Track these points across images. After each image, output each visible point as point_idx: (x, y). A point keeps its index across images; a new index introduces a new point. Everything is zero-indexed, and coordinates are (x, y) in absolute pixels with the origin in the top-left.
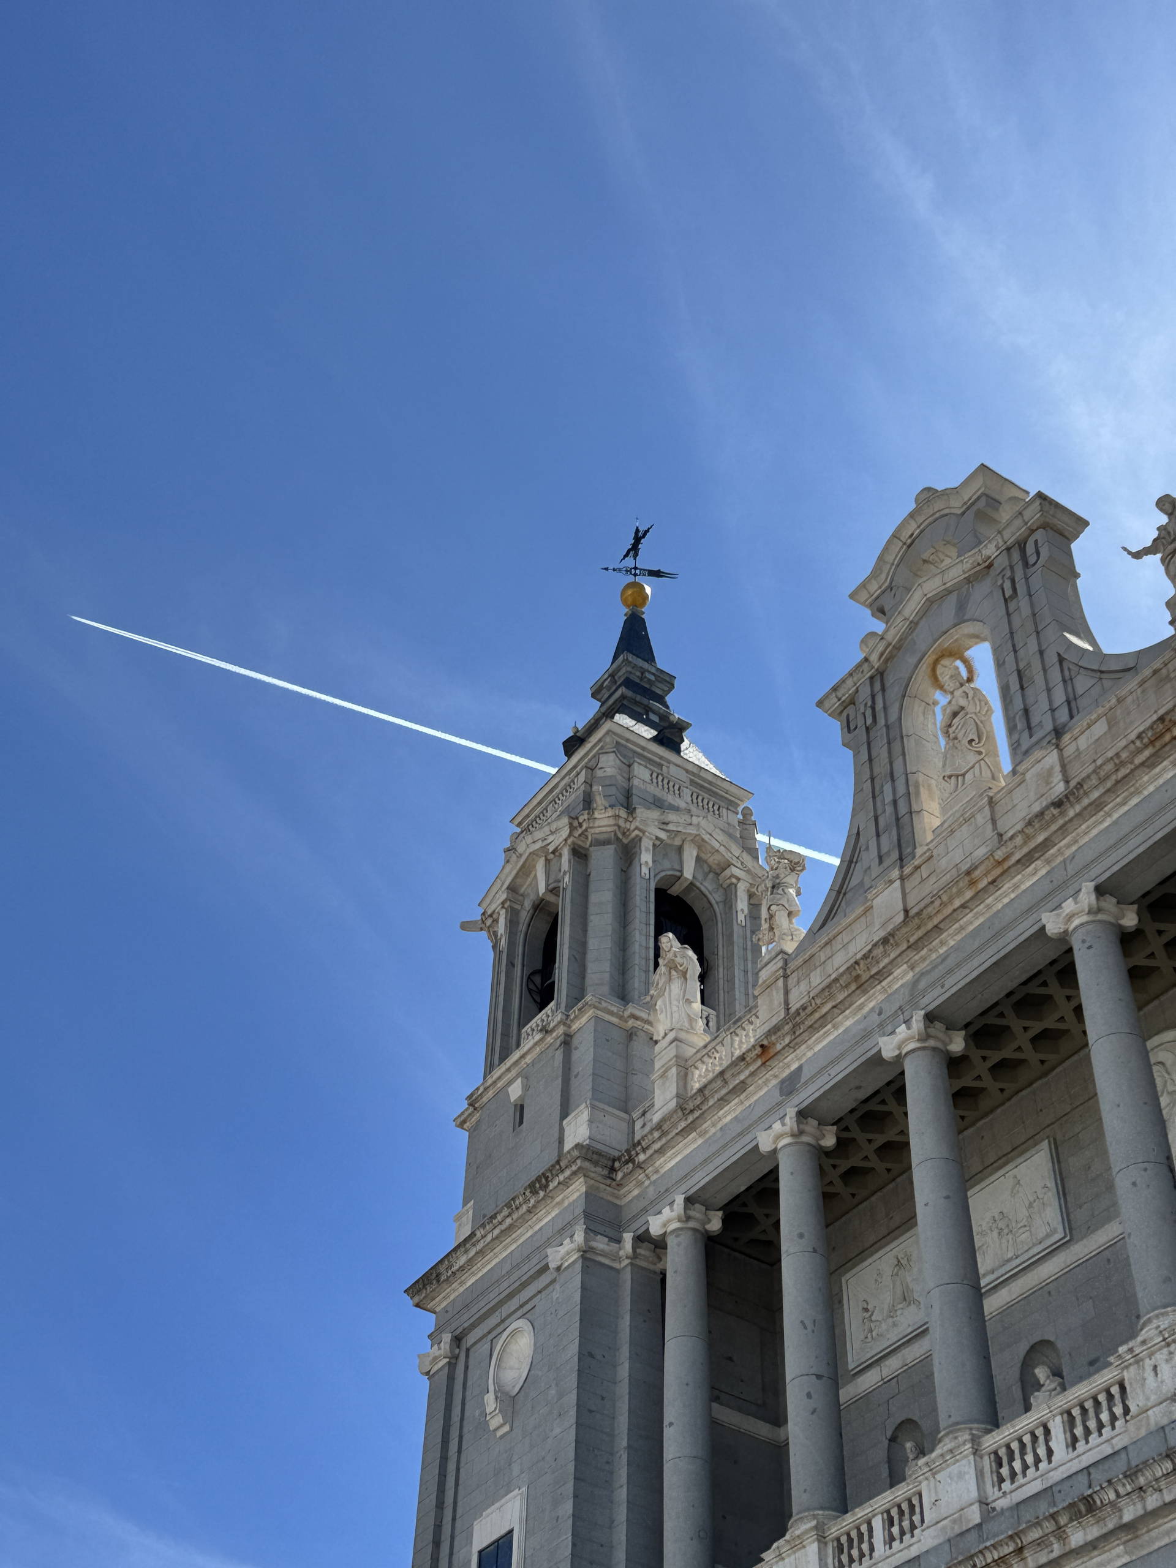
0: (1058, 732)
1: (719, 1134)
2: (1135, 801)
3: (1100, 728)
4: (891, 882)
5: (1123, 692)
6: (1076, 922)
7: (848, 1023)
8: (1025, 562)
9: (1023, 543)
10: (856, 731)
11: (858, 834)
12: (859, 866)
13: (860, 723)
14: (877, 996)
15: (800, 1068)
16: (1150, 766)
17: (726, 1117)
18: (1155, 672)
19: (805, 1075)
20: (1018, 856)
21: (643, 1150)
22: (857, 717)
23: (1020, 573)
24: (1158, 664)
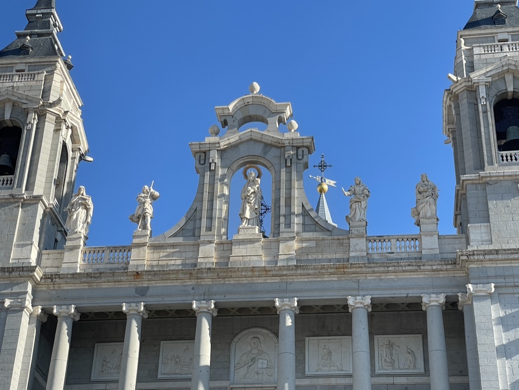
0: (296, 234)
2: (317, 280)
3: (313, 244)
4: (211, 242)
5: (325, 238)
7: (175, 284)
8: (297, 156)
9: (298, 148)
10: (203, 166)
11: (196, 210)
12: (192, 222)
13: (207, 165)
14: (193, 282)
15: (148, 288)
16: (331, 274)
17: (105, 285)
18: (338, 239)
19: (150, 292)
20: (274, 273)
21: (59, 278)
22: (205, 160)
23: (294, 159)
24: (341, 237)
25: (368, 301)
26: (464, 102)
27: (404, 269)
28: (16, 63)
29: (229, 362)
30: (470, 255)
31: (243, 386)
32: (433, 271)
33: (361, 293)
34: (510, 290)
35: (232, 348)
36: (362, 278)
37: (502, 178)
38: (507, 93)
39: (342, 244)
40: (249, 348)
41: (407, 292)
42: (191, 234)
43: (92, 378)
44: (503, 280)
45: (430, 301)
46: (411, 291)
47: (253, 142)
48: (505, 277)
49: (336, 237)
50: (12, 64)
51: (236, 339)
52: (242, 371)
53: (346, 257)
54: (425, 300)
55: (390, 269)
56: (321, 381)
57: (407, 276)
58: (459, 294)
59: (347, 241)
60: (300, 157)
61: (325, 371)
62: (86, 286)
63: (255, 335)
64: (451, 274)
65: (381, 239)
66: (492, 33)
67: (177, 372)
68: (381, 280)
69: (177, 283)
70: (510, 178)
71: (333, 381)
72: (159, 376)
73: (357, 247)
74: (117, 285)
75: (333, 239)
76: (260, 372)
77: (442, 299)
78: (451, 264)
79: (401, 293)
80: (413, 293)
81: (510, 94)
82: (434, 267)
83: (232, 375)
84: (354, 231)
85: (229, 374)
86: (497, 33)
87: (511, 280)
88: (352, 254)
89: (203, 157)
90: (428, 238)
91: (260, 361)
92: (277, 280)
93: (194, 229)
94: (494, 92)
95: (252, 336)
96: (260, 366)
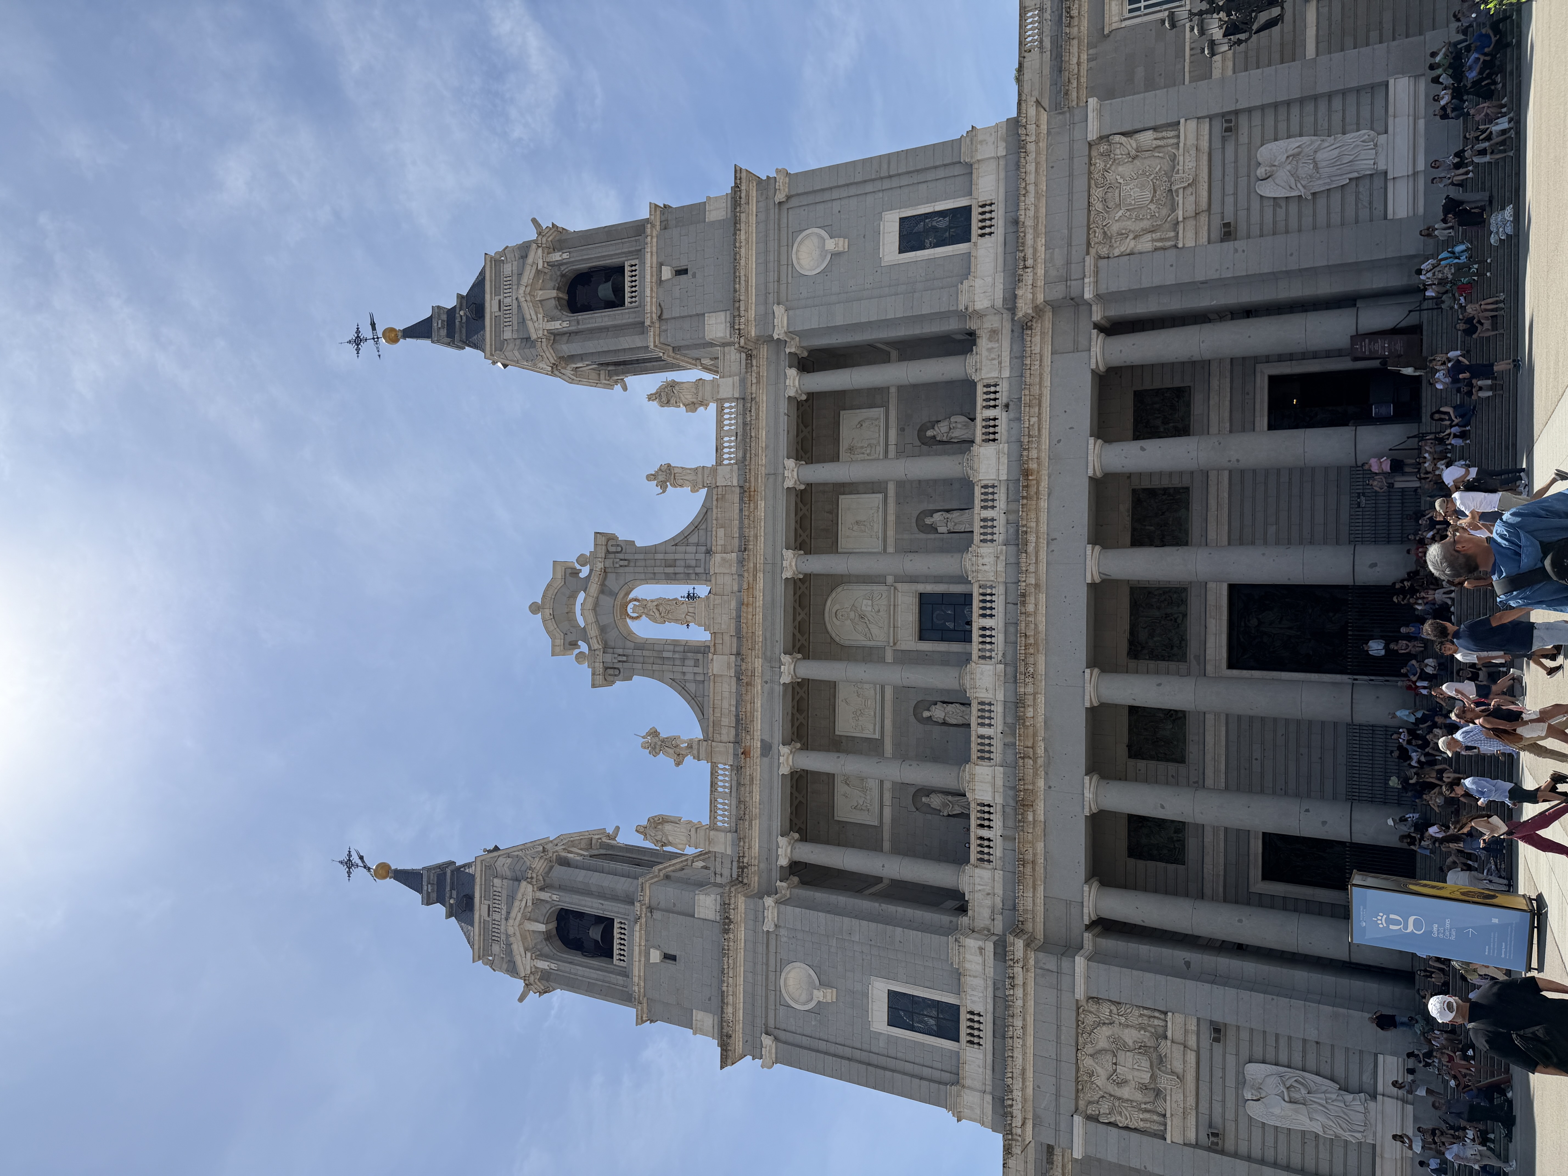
0: (709, 552)
1: (762, 806)
2: (763, 524)
3: (721, 532)
4: (712, 660)
5: (714, 517)
6: (793, 564)
7: (759, 705)
8: (618, 552)
9: (608, 552)
10: (622, 670)
11: (673, 680)
12: (687, 685)
13: (619, 665)
14: (758, 681)
15: (762, 741)
16: (756, 508)
17: (757, 797)
18: (717, 500)
19: (767, 738)
20: (751, 579)
21: (744, 857)
22: (615, 668)
23: (621, 556)
24: (715, 497)
25: (790, 463)
26: (567, 349)
27: (754, 418)
28: (480, 916)
29: (864, 647)
30: (739, 334)
31: (892, 629)
32: (758, 382)
33: (781, 471)
34: (783, 287)
35: (847, 643)
36: (763, 470)
37: (654, 300)
38: (558, 299)
39: (723, 496)
40: (848, 622)
41: (782, 414)
42: (701, 686)
43: (876, 823)
44: (772, 295)
45: (794, 386)
46: (782, 410)
47: (597, 609)
48: (767, 293)
49: (715, 503)
50: (480, 922)
51: (837, 639)
52: (875, 630)
53: (737, 490)
54: (792, 393)
55: (753, 434)
56: (891, 533)
57: (763, 415)
58: (788, 350)
59: (720, 489)
60: (619, 549)
61: (878, 527)
62: (756, 823)
63: (834, 615)
64: (763, 362)
65: (719, 449)
66: (491, 319)
67: (873, 714)
68: (767, 447)
69: (758, 704)
70: (655, 289)
71: (891, 518)
72: (877, 736)
73: (727, 477)
74: (757, 782)
75: (717, 507)
76: (876, 608)
77: (792, 372)
78: (751, 360)
79: (783, 420)
80: (783, 407)
81: (561, 295)
82: (754, 381)
83: (879, 644)
84: (708, 481)
85: (878, 648)
86: (491, 313)
87: (771, 285)
88: (735, 483)
89: (611, 671)
90: (721, 390)
91: (864, 608)
92: (760, 575)
93: (695, 681)
94: (557, 313)
95: (834, 619)
96: (869, 609)
